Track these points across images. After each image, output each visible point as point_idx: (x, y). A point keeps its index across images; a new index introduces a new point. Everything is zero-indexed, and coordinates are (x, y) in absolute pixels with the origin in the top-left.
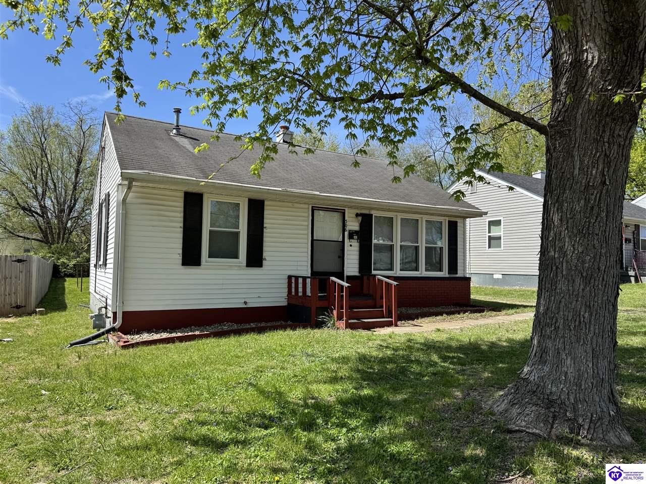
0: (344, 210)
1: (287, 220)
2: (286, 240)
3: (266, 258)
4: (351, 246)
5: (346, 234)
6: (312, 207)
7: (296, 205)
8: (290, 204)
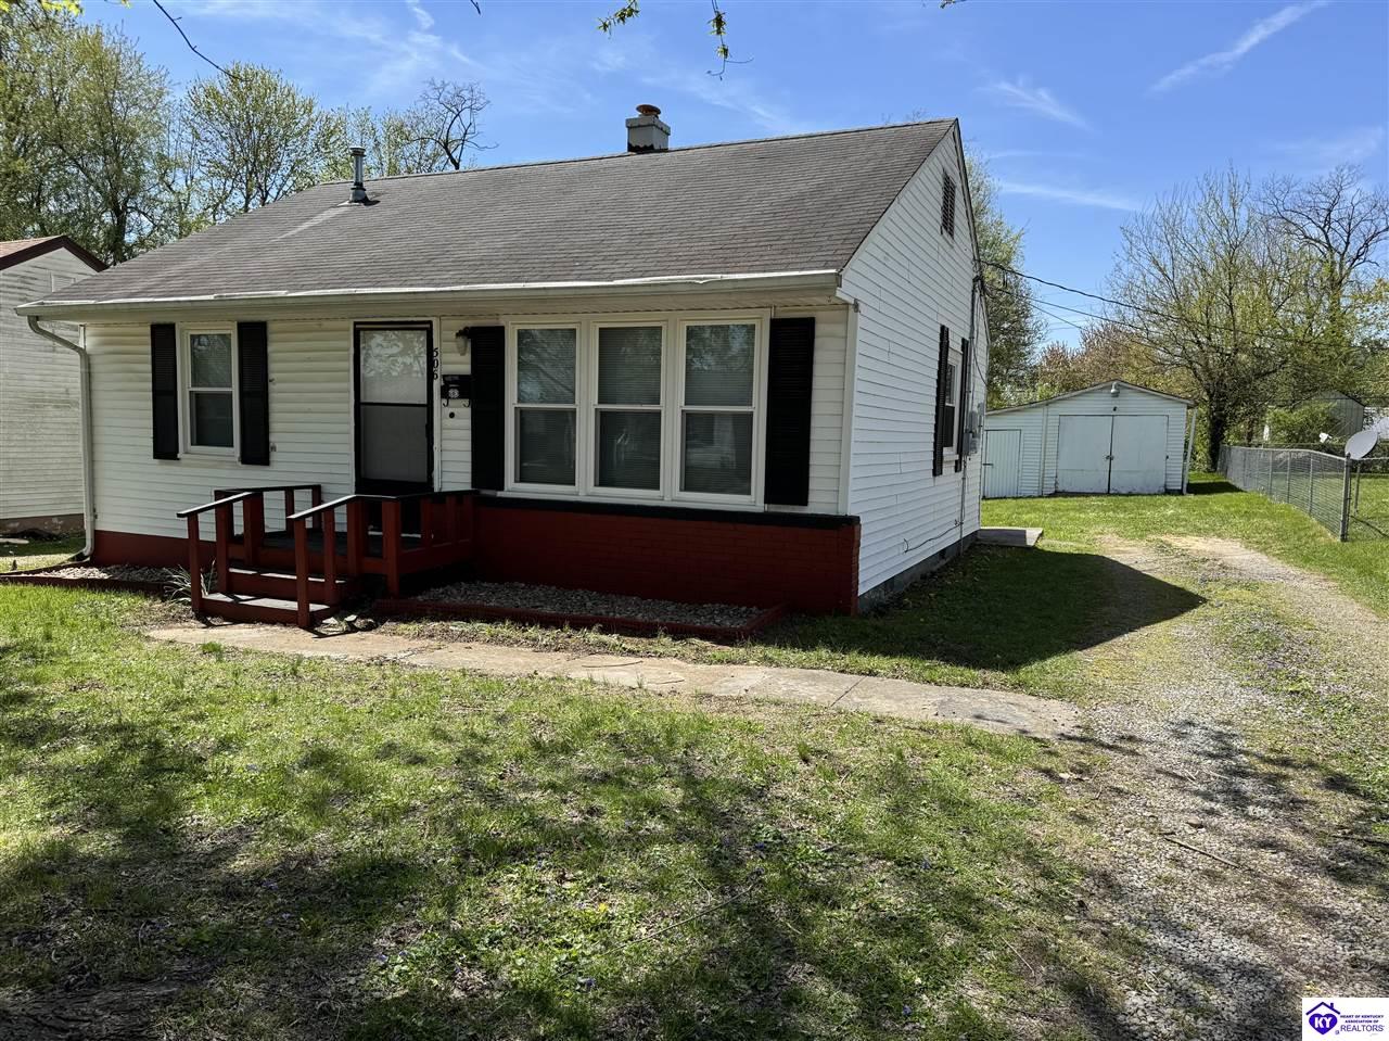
0: (430, 322)
1: (309, 360)
2: (311, 406)
3: (277, 445)
4: (452, 415)
5: (437, 384)
6: (355, 323)
7: (326, 324)
8: (314, 324)
